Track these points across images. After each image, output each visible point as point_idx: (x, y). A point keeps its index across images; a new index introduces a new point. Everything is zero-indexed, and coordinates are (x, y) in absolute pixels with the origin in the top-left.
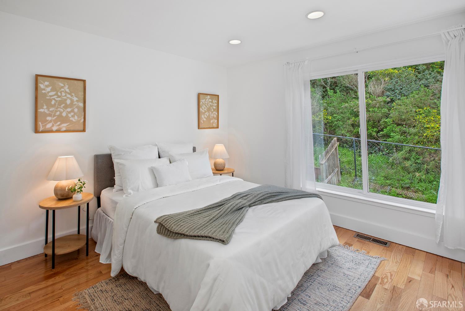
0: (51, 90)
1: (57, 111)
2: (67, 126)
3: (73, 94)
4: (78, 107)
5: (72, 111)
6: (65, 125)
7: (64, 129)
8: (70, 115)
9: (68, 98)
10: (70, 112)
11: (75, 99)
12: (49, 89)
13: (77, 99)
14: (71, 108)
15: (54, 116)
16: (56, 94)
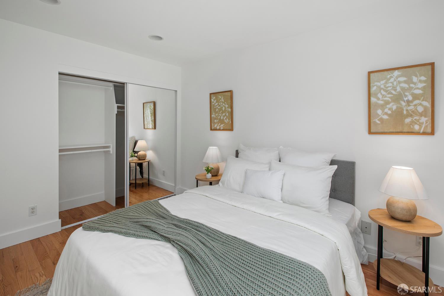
0: (216, 102)
1: (219, 116)
2: (223, 126)
3: (226, 103)
4: (228, 112)
5: (225, 115)
6: (222, 125)
7: (222, 128)
8: (224, 118)
9: (223, 106)
10: (224, 116)
11: (227, 106)
12: (215, 102)
13: (228, 106)
14: (225, 113)
15: (218, 119)
16: (218, 104)
